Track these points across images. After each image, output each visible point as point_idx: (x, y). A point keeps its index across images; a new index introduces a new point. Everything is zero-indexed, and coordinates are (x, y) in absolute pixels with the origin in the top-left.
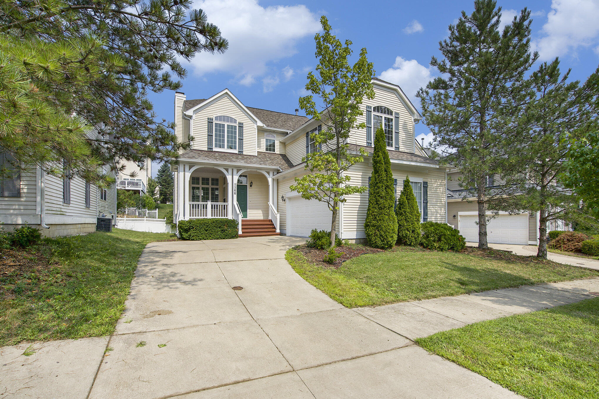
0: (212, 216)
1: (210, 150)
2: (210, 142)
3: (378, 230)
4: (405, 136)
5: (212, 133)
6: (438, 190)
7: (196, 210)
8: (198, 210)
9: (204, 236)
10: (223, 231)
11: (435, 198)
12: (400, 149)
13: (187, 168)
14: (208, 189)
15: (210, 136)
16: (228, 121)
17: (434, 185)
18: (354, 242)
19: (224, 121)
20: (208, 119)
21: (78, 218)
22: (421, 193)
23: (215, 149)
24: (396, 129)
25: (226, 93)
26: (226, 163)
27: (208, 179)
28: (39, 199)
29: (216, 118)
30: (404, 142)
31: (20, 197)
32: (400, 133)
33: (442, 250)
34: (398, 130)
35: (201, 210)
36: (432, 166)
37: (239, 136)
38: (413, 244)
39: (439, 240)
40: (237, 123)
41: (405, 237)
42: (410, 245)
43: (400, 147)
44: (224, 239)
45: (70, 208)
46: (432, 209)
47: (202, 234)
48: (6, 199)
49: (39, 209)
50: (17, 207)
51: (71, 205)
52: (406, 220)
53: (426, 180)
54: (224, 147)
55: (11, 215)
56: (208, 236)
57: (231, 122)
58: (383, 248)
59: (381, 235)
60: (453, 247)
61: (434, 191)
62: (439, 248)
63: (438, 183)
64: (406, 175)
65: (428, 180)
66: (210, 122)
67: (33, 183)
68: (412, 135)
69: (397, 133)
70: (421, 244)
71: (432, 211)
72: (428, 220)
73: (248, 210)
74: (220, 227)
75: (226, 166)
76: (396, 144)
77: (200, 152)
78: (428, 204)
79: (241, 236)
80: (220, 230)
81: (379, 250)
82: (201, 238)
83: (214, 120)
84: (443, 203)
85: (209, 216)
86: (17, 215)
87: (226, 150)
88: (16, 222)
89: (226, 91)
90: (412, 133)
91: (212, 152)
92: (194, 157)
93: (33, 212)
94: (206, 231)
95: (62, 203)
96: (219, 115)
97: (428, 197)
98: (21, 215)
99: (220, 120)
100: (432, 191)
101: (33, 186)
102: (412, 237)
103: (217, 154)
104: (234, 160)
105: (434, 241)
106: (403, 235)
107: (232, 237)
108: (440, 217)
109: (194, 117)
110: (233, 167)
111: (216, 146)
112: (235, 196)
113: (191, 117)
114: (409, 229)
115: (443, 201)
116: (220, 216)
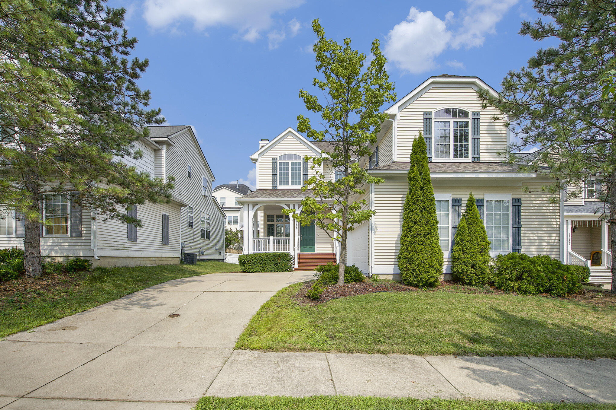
0: (274, 250)
1: (275, 188)
2: (274, 181)
3: (410, 264)
4: (491, 140)
5: (277, 172)
6: (544, 208)
7: (279, 245)
8: (282, 246)
9: (257, 268)
10: (276, 264)
11: (535, 220)
12: (481, 159)
13: (251, 207)
14: (273, 225)
15: (274, 175)
16: (292, 159)
17: (534, 202)
18: (390, 278)
19: (288, 159)
20: (273, 159)
21: (149, 253)
22: (508, 214)
23: (279, 187)
24: (473, 133)
25: (290, 131)
26: (286, 199)
27: (273, 216)
28: (92, 237)
29: (281, 157)
30: (489, 148)
31: (81, 237)
32: (481, 138)
33: (525, 292)
34: (478, 133)
35: (284, 245)
36: (521, 175)
37: (303, 172)
38: (473, 282)
39: (519, 278)
40: (302, 159)
41: (461, 273)
42: (470, 284)
43: (481, 157)
44: (277, 272)
45: (138, 245)
46: (531, 235)
47: (256, 267)
48: (75, 238)
49: (92, 245)
50: (80, 244)
51: (138, 242)
52: (463, 251)
53: (517, 196)
54: (288, 184)
55: (77, 249)
56: (262, 269)
57: (295, 159)
58: (417, 286)
59: (413, 270)
60: (552, 290)
61: (534, 211)
62: (519, 289)
63: (544, 199)
64: (469, 193)
65: (524, 197)
66: (275, 162)
67: (89, 226)
68: (504, 138)
69: (476, 139)
70: (492, 284)
71: (532, 238)
72: (522, 250)
73: (316, 244)
74: (273, 261)
75: (287, 202)
76: (474, 153)
77: (264, 191)
78: (522, 229)
79: (296, 270)
80: (273, 263)
81: (412, 288)
82: (255, 270)
83: (278, 159)
84: (555, 226)
85: (272, 251)
86: (80, 250)
87: (290, 187)
88: (79, 255)
89: (290, 129)
90: (504, 135)
91: (277, 190)
92: (256, 196)
93: (88, 247)
94: (261, 264)
95: (126, 241)
96: (283, 154)
97: (522, 220)
98: (82, 250)
99: (284, 159)
100: (531, 211)
101: (89, 228)
102: (471, 273)
103: (281, 192)
104: (295, 195)
105: (511, 280)
106: (458, 270)
107: (286, 271)
108: (548, 247)
109: (259, 160)
110: (294, 202)
111: (280, 184)
112: (297, 231)
113: (256, 160)
114: (467, 263)
115: (554, 223)
116: (279, 250)
